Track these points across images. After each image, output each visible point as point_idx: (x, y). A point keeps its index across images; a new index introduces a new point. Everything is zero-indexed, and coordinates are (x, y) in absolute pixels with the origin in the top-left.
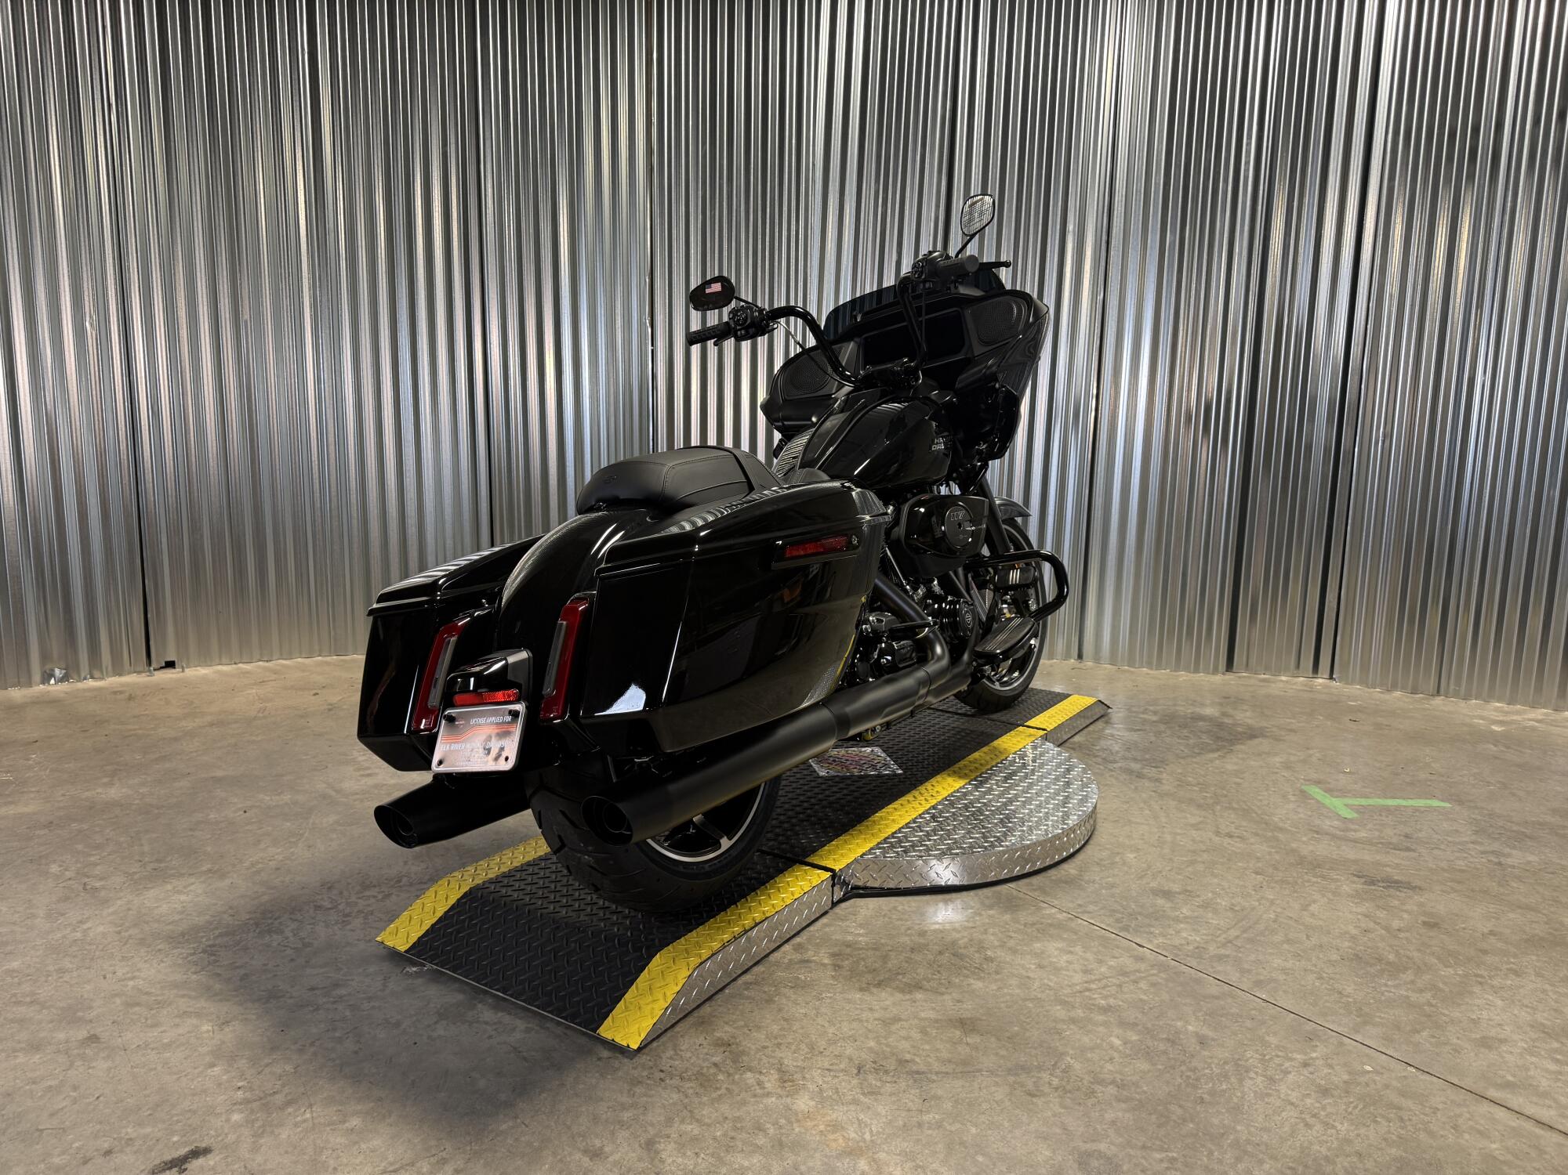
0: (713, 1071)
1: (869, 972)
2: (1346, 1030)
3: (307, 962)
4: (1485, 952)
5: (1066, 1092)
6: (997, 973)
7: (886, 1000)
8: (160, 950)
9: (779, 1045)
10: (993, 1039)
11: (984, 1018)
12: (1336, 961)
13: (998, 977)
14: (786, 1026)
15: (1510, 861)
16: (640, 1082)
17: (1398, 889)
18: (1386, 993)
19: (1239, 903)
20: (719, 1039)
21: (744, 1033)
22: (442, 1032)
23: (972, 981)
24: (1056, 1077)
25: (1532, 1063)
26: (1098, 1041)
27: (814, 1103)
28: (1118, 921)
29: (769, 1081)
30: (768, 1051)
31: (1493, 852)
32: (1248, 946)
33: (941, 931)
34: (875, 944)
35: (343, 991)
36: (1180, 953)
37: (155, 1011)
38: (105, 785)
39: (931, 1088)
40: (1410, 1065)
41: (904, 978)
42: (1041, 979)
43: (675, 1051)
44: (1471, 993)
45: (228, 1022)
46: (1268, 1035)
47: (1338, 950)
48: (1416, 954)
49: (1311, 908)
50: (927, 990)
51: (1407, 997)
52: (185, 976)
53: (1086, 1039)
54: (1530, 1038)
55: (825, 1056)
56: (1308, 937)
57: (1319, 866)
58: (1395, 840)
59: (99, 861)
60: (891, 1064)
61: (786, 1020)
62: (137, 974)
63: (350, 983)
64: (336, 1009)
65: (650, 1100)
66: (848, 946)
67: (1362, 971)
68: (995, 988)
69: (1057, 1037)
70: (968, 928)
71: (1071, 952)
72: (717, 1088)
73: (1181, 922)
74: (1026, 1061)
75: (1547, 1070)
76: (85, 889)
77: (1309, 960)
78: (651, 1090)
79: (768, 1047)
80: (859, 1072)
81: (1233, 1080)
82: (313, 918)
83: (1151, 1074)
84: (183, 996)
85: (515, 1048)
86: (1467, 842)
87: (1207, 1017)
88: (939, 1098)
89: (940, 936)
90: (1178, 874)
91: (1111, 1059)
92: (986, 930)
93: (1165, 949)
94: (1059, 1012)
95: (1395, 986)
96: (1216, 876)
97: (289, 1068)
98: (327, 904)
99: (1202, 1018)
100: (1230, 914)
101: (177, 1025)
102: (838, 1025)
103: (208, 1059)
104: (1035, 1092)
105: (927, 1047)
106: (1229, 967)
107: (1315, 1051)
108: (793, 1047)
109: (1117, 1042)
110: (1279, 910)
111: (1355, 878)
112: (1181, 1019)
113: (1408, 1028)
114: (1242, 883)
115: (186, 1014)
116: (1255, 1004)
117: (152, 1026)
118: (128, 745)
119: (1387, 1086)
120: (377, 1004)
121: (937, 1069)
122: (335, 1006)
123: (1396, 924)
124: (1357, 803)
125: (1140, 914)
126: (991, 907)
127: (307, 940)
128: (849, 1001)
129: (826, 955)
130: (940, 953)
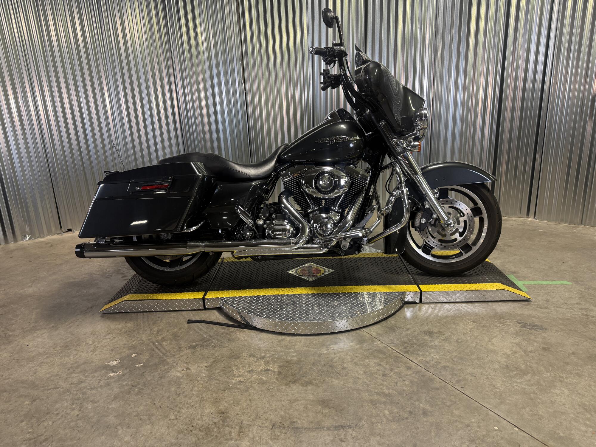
0: (213, 426)
1: (293, 376)
2: (491, 407)
3: (74, 371)
4: (567, 364)
5: (357, 439)
6: (346, 375)
7: (295, 390)
8: (22, 365)
9: (243, 413)
10: (334, 411)
11: (333, 399)
12: (496, 369)
13: (346, 377)
14: (249, 404)
15: (591, 314)
16: (182, 432)
17: (535, 329)
18: (515, 387)
19: (462, 338)
20: (221, 410)
21: (232, 407)
22: (113, 406)
23: (334, 380)
24: (355, 431)
25: (575, 426)
26: (379, 413)
27: (249, 444)
28: (405, 348)
29: (234, 432)
30: (238, 417)
31: (585, 309)
32: (459, 361)
33: (328, 354)
34: (298, 361)
35: (83, 385)
36: (428, 365)
37: (10, 395)
38: (29, 286)
39: (300, 437)
40: (517, 427)
41: (305, 378)
42: (364, 379)
43: (201, 416)
44: (555, 386)
45: (36, 400)
46: (455, 410)
47: (499, 363)
48: (535, 365)
49: (493, 340)
50: (314, 385)
51: (525, 389)
52: (27, 378)
53: (374, 411)
54: (577, 412)
55: (261, 419)
56: (487, 357)
57: (503, 318)
58: (541, 303)
59: (14, 323)
60: (287, 424)
61: (250, 400)
62: (10, 376)
63: (87, 381)
64: (77, 394)
65: (183, 441)
66: (287, 362)
67: (508, 374)
68: (342, 383)
69: (361, 409)
70: (340, 352)
71: (380, 365)
72: (212, 436)
73: (433, 349)
74: (345, 423)
75: (580, 430)
76: (5, 336)
77: (485, 368)
78: (185, 436)
79: (239, 414)
80: (273, 427)
81: (433, 434)
82: (83, 349)
83: (397, 430)
84: (23, 388)
85: (139, 414)
86: (574, 304)
87: (430, 400)
88: (301, 442)
89: (327, 356)
90: (439, 323)
91: (382, 422)
92: (347, 353)
93: (422, 363)
94: (366, 396)
95: (521, 383)
96: (454, 323)
97: (50, 423)
98: (90, 342)
99: (428, 400)
100: (456, 344)
101: (16, 401)
102: (271, 403)
103: (22, 418)
104: (344, 440)
105: (305, 415)
106: (447, 373)
107: (474, 418)
108: (249, 415)
109: (387, 412)
110: (478, 342)
111: (518, 324)
112: (418, 400)
113: (521, 406)
114: (466, 327)
115: (21, 396)
116: (454, 393)
117: (7, 402)
118: (43, 268)
119: (502, 438)
120: (94, 392)
121: (306, 427)
122: (77, 392)
123: (530, 348)
124: (529, 284)
125: (416, 344)
126: (352, 342)
127: (77, 360)
128: (279, 390)
129: (277, 367)
130: (325, 365)
